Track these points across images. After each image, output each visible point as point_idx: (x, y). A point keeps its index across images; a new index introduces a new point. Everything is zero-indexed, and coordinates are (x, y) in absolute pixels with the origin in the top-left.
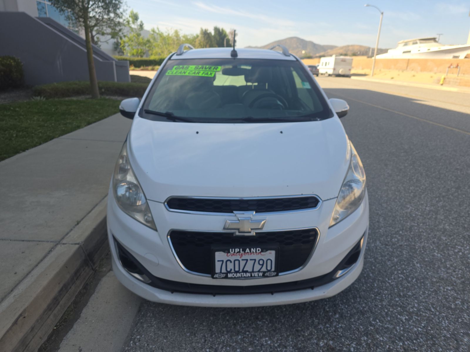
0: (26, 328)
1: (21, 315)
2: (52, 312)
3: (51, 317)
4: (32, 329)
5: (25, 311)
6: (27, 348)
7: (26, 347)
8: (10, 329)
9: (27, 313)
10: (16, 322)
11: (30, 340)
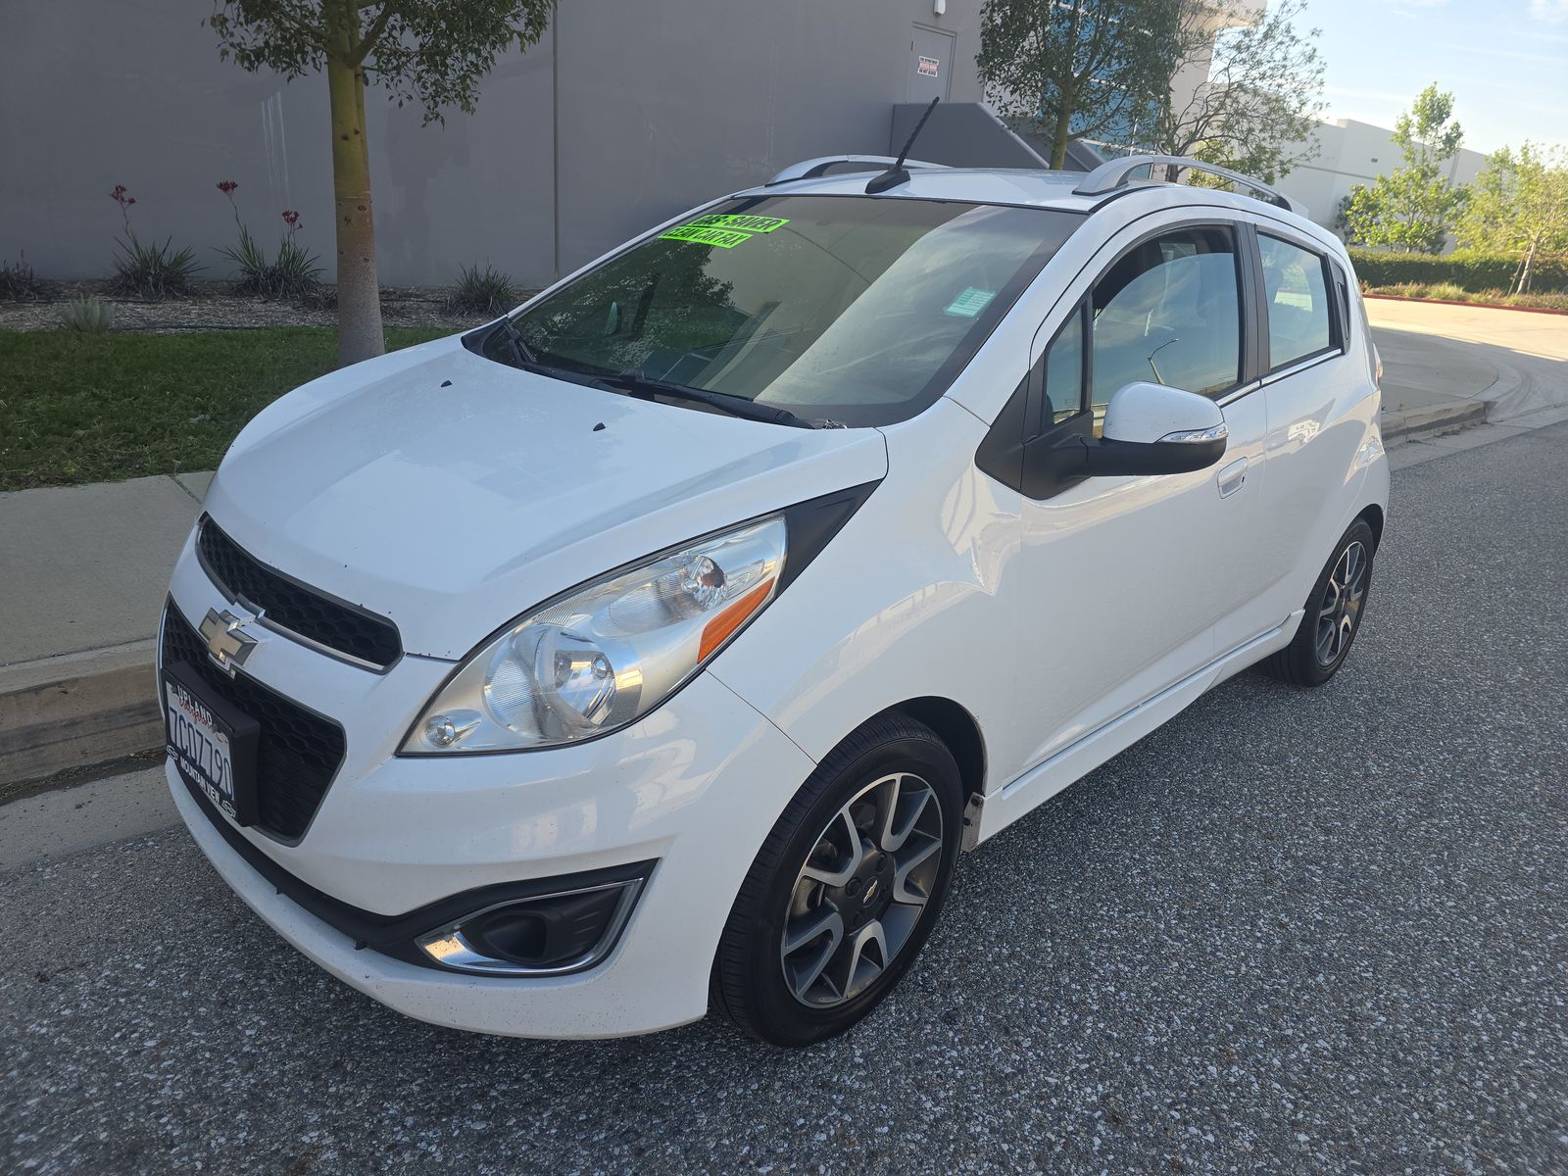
0: (58, 714)
1: (59, 684)
2: (150, 721)
3: (142, 729)
4: (72, 724)
5: (75, 681)
6: (35, 750)
7: (35, 747)
8: (17, 693)
9: (76, 689)
10: (37, 690)
11: (52, 740)
